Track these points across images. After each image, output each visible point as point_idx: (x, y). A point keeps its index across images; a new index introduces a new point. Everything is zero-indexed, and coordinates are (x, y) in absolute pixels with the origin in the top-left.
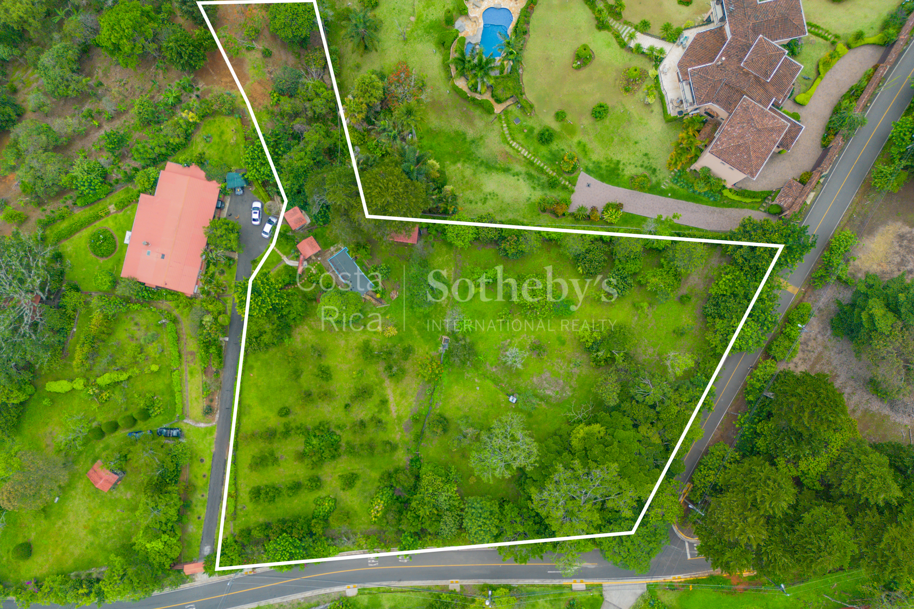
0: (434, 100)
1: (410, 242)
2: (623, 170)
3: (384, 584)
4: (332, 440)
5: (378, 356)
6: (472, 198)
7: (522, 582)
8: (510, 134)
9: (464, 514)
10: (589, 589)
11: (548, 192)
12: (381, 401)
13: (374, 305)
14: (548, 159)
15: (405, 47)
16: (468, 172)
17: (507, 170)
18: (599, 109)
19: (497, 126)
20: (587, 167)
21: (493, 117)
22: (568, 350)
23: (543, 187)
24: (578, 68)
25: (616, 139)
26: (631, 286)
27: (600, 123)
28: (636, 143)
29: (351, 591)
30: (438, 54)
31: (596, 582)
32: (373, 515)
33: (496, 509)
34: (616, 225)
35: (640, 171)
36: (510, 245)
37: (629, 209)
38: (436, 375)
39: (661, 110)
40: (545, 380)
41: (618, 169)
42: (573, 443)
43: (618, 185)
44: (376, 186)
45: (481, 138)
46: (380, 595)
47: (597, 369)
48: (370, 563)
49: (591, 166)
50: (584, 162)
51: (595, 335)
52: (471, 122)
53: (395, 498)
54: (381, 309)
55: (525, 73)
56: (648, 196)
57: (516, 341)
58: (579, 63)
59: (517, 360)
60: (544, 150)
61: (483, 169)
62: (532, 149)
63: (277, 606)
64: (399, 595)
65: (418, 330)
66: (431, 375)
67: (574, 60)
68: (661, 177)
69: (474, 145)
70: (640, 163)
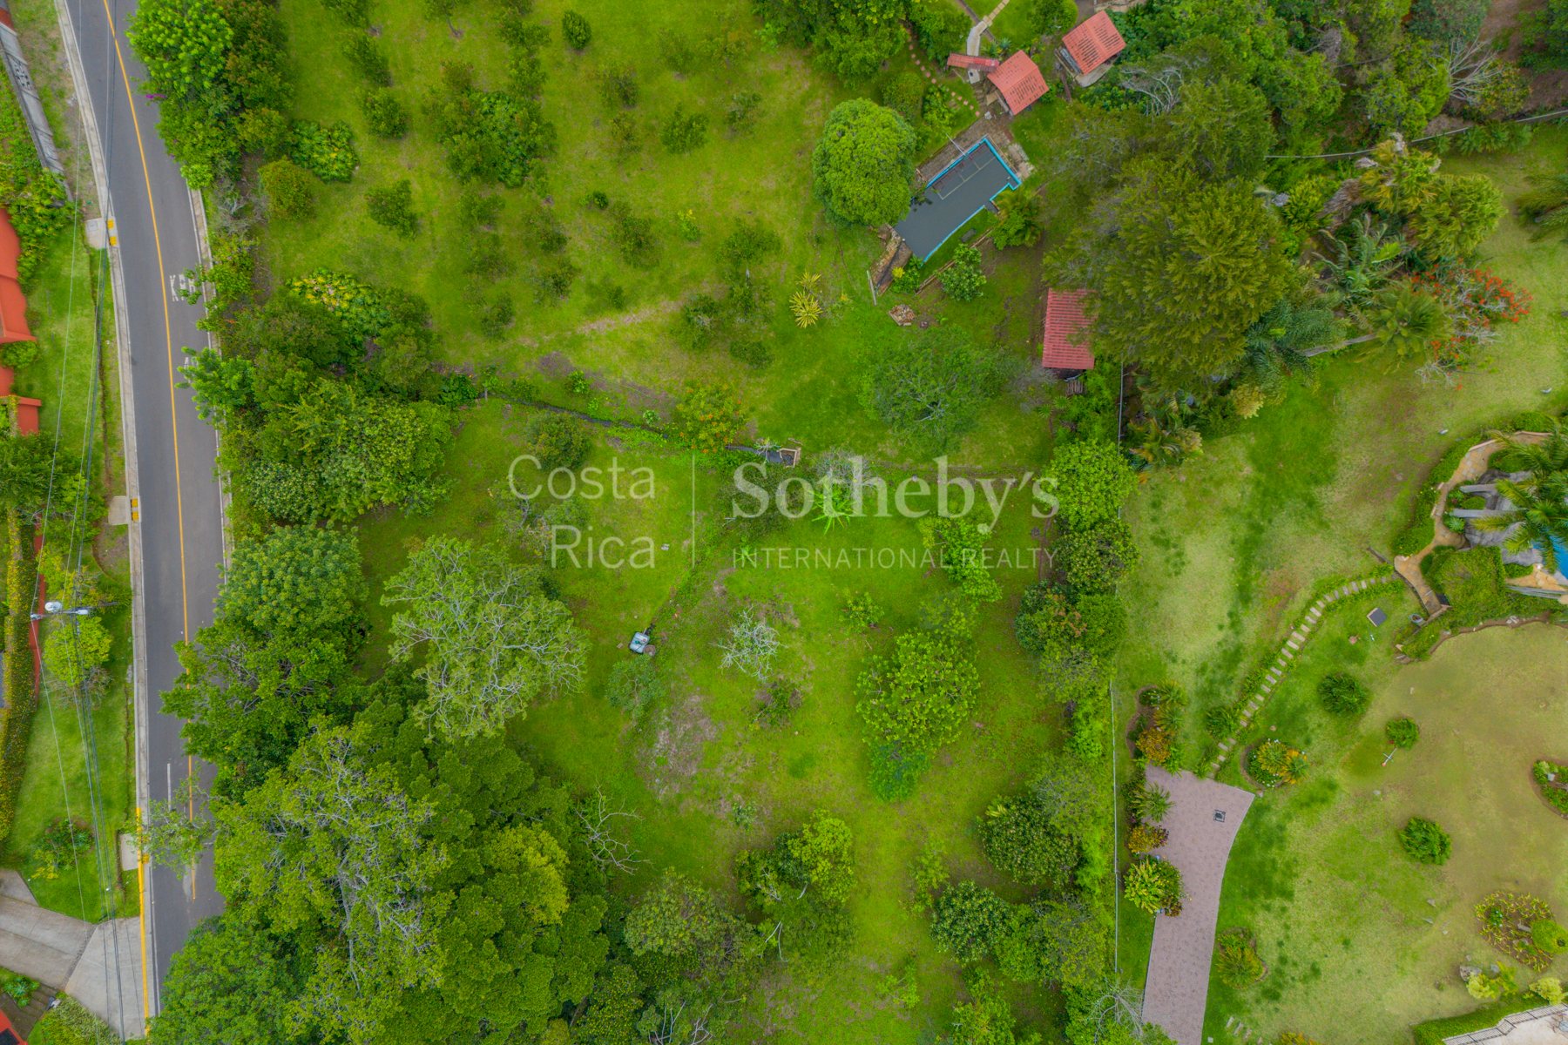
0: (1415, 397)
1: (1046, 348)
2: (1268, 908)
3: (121, 323)
4: (507, 164)
5: (738, 277)
6: (1168, 507)
7: (139, 692)
8: (1341, 601)
9: (311, 527)
10: (124, 881)
11: (1194, 707)
12: (619, 291)
13: (873, 265)
14: (1281, 704)
15: (1544, 317)
16: (1231, 494)
17: (1244, 595)
18: (1435, 839)
19: (1360, 564)
20: (1268, 808)
21: (1385, 552)
22: (779, 786)
23: (1206, 693)
24: (1536, 777)
25: (1351, 886)
26: (962, 955)
27: (1393, 841)
28: (1346, 943)
29: (100, 231)
30: (1539, 400)
31: (145, 899)
32: (309, 282)
33: (325, 615)
34: (1122, 899)
35: (1272, 959)
36: (1058, 619)
37: (1165, 930)
38: (694, 434)
39: (1446, 1015)
40: (696, 728)
41: (1268, 895)
42: (509, 833)
43: (1226, 896)
44: (1237, 221)
45: (1323, 524)
46: (90, 310)
47: (732, 868)
48: (177, 280)
49: (1272, 819)
50: (1281, 803)
51: (824, 865)
52: (1364, 494)
53: (359, 338)
54: (864, 283)
55: (1508, 632)
56: (1203, 981)
57: (796, 644)
58: (1552, 777)
59: (745, 652)
60: (1305, 691)
61: (1243, 532)
62: (1306, 659)
63: (53, 35)
64: (93, 361)
65: (813, 382)
66: (693, 419)
67: (1559, 764)
68: (1258, 1014)
69: (1302, 505)
70: (1290, 954)
